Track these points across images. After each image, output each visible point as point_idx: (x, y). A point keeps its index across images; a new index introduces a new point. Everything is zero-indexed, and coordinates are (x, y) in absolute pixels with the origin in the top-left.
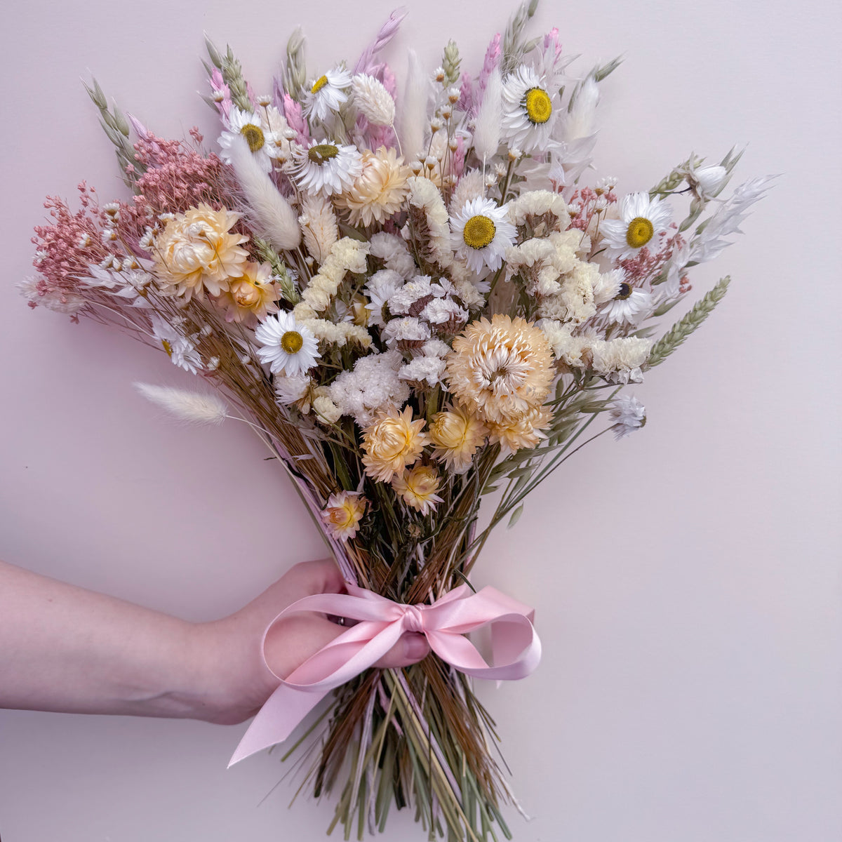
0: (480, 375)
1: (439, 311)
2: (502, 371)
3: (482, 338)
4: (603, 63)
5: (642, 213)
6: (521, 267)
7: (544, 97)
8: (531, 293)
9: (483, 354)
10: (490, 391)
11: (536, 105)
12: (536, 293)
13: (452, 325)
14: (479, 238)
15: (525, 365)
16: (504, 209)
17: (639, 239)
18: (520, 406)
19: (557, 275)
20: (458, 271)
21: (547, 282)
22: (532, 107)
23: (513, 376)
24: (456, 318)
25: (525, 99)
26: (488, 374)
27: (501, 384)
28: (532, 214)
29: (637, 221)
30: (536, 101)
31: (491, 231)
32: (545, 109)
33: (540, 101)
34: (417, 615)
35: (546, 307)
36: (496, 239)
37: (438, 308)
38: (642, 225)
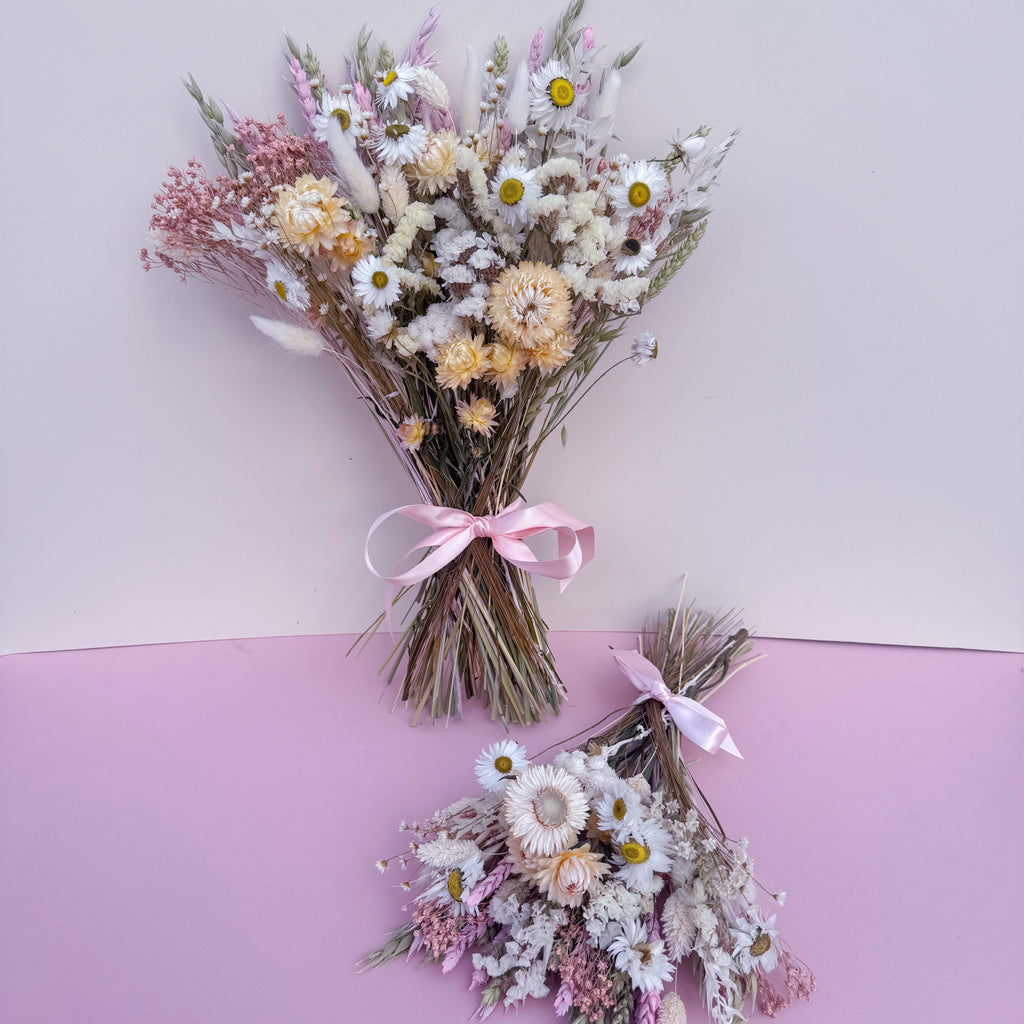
0: (514, 311)
1: (482, 259)
2: (532, 307)
3: (513, 281)
4: (627, 50)
5: (640, 178)
6: (541, 217)
7: (567, 85)
8: (554, 241)
9: (516, 294)
10: (524, 324)
11: (559, 92)
12: (558, 242)
13: (493, 272)
14: (510, 196)
15: (548, 300)
16: (532, 173)
17: (640, 200)
18: (548, 333)
19: (574, 227)
20: (498, 225)
21: (565, 232)
22: (555, 93)
23: (540, 310)
24: (496, 265)
25: (548, 88)
26: (521, 310)
27: (532, 316)
28: (554, 176)
29: (637, 185)
30: (559, 88)
31: (520, 190)
32: (567, 95)
33: (562, 89)
34: (484, 525)
35: (569, 253)
36: (525, 197)
37: (480, 256)
38: (640, 188)
